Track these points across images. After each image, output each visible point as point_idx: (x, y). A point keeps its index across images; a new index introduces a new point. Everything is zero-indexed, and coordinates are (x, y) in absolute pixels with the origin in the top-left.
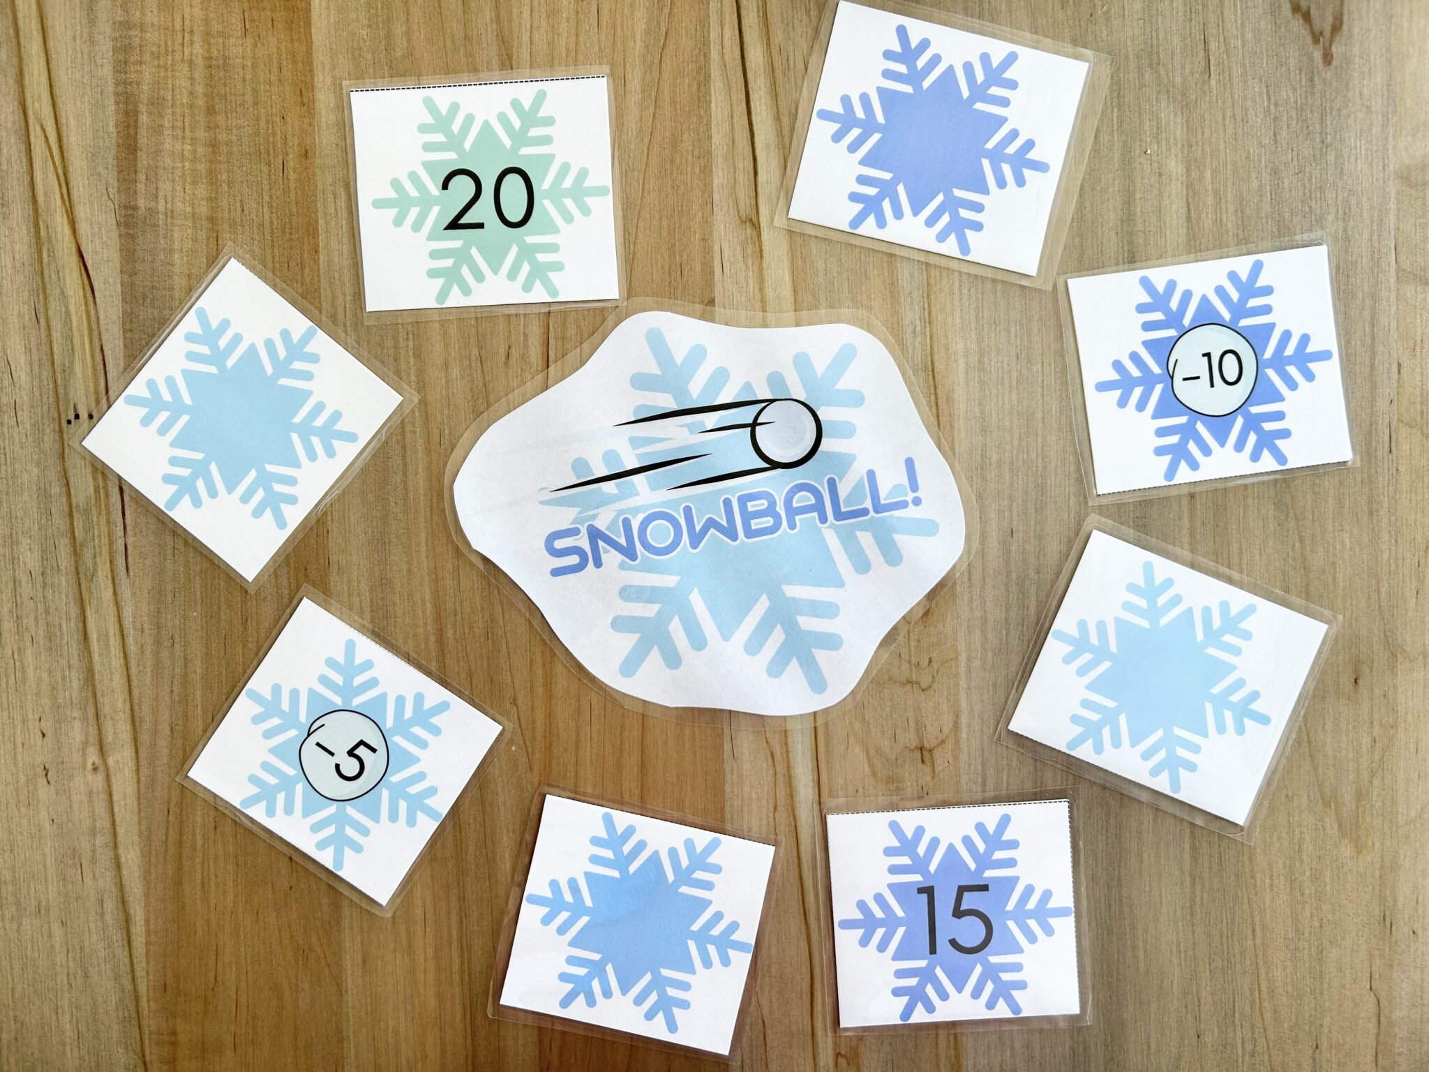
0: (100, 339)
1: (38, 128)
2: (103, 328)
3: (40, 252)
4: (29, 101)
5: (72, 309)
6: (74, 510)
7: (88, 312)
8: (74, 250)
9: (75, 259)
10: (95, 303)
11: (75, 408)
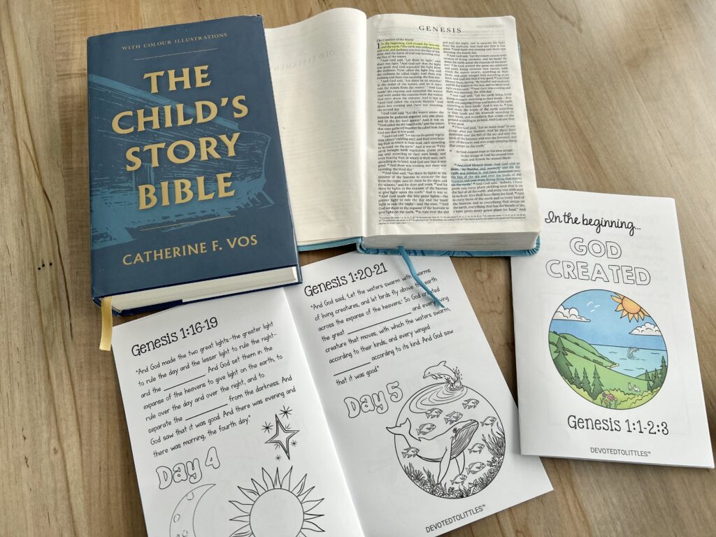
0: (55, 227)
1: (23, 144)
2: (56, 222)
3: (24, 194)
4: (18, 133)
5: (41, 216)
6: (42, 311)
7: (48, 216)
8: (41, 191)
9: (41, 195)
10: (52, 212)
11: (43, 262)
